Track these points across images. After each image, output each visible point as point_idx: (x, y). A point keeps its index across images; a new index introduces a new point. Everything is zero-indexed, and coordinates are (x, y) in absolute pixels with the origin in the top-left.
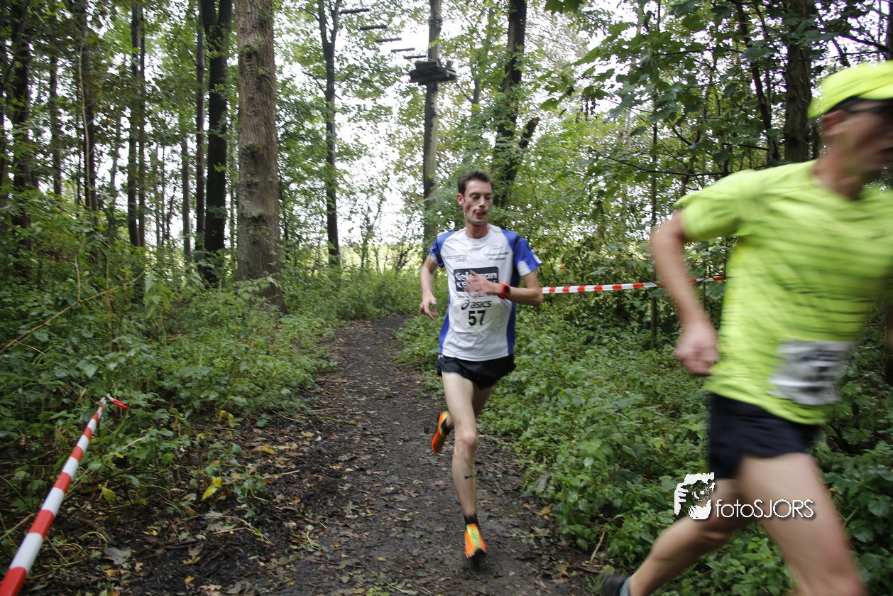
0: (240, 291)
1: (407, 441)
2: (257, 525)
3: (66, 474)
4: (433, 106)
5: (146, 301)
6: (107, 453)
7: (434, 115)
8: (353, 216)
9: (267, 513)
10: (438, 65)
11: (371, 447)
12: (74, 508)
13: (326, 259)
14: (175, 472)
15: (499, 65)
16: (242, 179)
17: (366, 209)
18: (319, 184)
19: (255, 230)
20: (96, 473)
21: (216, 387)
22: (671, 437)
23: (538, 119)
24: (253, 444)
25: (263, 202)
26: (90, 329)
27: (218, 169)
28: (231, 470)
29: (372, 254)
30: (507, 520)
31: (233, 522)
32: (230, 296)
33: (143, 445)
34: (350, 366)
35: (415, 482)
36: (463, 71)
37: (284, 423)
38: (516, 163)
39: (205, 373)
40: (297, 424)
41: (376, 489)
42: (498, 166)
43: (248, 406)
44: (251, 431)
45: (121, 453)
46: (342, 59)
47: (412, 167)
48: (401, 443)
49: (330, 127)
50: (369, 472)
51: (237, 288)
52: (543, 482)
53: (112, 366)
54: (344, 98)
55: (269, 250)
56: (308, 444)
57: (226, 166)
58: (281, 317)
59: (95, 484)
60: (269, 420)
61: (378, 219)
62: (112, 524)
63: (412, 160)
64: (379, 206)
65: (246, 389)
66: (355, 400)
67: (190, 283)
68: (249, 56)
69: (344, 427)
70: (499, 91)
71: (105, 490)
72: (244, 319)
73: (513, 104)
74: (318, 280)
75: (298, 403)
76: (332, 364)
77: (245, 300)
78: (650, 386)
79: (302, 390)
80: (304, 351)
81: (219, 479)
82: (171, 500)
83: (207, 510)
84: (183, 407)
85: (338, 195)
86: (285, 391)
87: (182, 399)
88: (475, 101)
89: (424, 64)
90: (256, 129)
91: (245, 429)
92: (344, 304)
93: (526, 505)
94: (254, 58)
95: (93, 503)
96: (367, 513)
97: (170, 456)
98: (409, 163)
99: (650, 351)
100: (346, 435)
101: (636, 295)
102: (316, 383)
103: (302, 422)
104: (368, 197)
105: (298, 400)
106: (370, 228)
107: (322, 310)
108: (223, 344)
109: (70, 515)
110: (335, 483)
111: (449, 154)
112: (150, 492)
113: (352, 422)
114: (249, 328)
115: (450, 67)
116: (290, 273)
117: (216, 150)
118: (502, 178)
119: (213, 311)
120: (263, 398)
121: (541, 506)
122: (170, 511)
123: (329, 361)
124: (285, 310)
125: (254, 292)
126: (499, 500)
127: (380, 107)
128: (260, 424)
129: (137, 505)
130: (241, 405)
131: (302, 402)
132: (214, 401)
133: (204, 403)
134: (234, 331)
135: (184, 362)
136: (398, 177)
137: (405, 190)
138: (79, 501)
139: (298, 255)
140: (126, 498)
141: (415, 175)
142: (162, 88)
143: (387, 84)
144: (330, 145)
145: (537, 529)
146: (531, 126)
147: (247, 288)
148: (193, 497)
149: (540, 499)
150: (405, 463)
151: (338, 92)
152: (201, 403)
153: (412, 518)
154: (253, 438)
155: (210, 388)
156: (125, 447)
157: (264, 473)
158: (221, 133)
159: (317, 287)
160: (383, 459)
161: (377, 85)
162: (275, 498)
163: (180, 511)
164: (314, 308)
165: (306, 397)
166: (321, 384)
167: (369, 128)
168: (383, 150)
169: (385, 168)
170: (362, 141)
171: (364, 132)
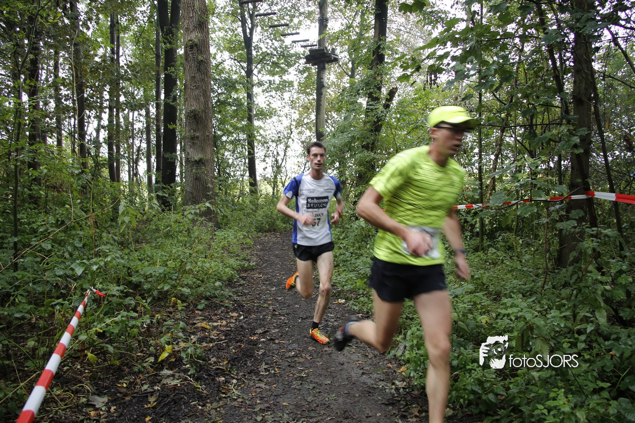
0: (186, 213)
1: (304, 319)
2: (197, 380)
3: (62, 344)
4: (322, 80)
5: (120, 221)
6: (92, 328)
7: (323, 86)
8: (267, 159)
9: (204, 371)
10: (325, 51)
11: (279, 323)
12: (68, 368)
13: (248, 190)
14: (139, 341)
15: (369, 50)
16: (188, 134)
17: (275, 153)
18: (243, 136)
19: (197, 169)
20: (83, 343)
21: (169, 281)
22: (494, 315)
23: (397, 89)
24: (195, 322)
25: (203, 150)
26: (81, 241)
27: (171, 127)
28: (179, 340)
29: (280, 185)
30: (375, 375)
31: (179, 377)
32: (179, 217)
33: (116, 323)
34: (264, 265)
35: (310, 348)
36: (343, 55)
37: (217, 307)
38: (381, 120)
39: (161, 271)
40: (226, 307)
41: (282, 354)
42: (368, 122)
43: (192, 295)
44: (193, 312)
45: (101, 329)
46: (258, 48)
47: (307, 123)
48: (300, 321)
49: (250, 96)
50: (277, 341)
51: (184, 210)
52: (402, 348)
53: (95, 268)
54: (260, 75)
55: (206, 183)
56: (234, 321)
57: (176, 125)
58: (215, 231)
59: (83, 351)
60: (206, 305)
61: (284, 161)
62: (95, 379)
63: (308, 119)
64: (285, 152)
65: (190, 282)
66: (268, 290)
67: (151, 208)
68: (192, 47)
69: (260, 310)
70: (368, 69)
71: (90, 355)
72: (190, 232)
73: (379, 78)
74: (241, 204)
75: (227, 292)
76: (251, 264)
77: (189, 219)
78: (479, 279)
79: (230, 283)
80: (232, 255)
81: (170, 346)
82: (137, 362)
83: (162, 369)
84: (146, 295)
85: (256, 144)
86: (218, 284)
87: (145, 290)
88: (352, 76)
89: (316, 50)
90: (197, 99)
91: (190, 311)
92: (261, 221)
93: (389, 365)
94: (195, 48)
95: (81, 363)
96: (275, 371)
97: (136, 330)
98: (306, 121)
99: (479, 253)
100: (261, 315)
101: (468, 212)
102: (240, 277)
103: (230, 306)
104: (277, 145)
105: (227, 290)
106: (279, 167)
107: (245, 226)
108: (174, 251)
109: (65, 372)
110: (253, 350)
111: (334, 115)
112: (121, 356)
113: (265, 305)
114: (193, 239)
115: (334, 52)
116: (222, 200)
117: (170, 113)
118: (372, 130)
119: (167, 227)
120: (202, 289)
121: (400, 366)
122: (136, 369)
123: (250, 262)
124: (218, 226)
125: (196, 214)
126: (370, 361)
127: (285, 81)
128: (200, 307)
129: (112, 365)
130: (187, 294)
131: (230, 292)
132: (167, 291)
133: (160, 292)
134: (181, 242)
135: (146, 263)
136: (298, 131)
137: (303, 140)
138: (72, 363)
139: (228, 187)
140: (105, 360)
141: (310, 129)
142: (132, 71)
143: (289, 65)
144: (250, 110)
145: (397, 382)
146: (392, 93)
147: (191, 210)
148: (152, 359)
149: (400, 360)
150: (303, 335)
151: (255, 72)
152: (158, 292)
153: (308, 374)
154: (195, 317)
155: (165, 282)
156: (104, 324)
157: (202, 342)
158: (172, 102)
159: (241, 210)
160: (287, 332)
161: (283, 66)
162: (210, 360)
163: (143, 370)
164: (239, 224)
165: (233, 288)
166: (244, 278)
167: (277, 97)
168: (288, 112)
169: (289, 124)
170: (273, 106)
171: (274, 99)
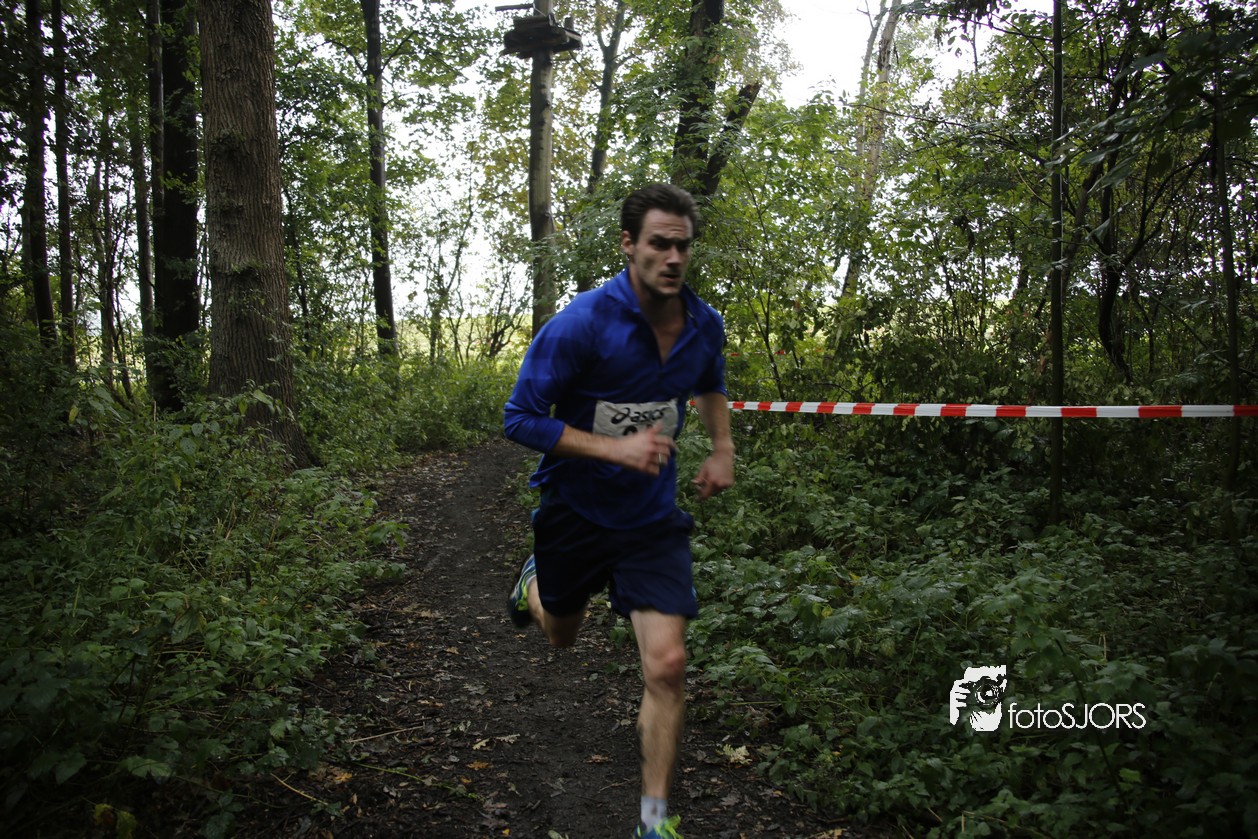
4: (543, 91)
7: (547, 106)
8: (416, 274)
10: (551, 24)
13: (373, 345)
16: (214, 203)
17: (435, 260)
19: (240, 295)
29: (447, 333)
46: (391, 19)
47: (505, 193)
49: (375, 122)
54: (397, 84)
55: (266, 333)
61: (457, 277)
63: (506, 184)
64: (457, 258)
74: (360, 381)
85: (390, 238)
88: (605, 90)
89: (528, 20)
90: (235, 107)
92: (406, 423)
98: (501, 192)
104: (439, 241)
106: (444, 293)
111: (564, 175)
115: (571, 28)
127: (455, 98)
136: (487, 209)
137: (497, 230)
139: (328, 339)
141: (512, 208)
143: (464, 61)
151: (387, 74)
159: (358, 396)
161: (450, 62)
167: (437, 132)
168: (460, 168)
169: (462, 196)
170: (425, 154)
171: (430, 138)
